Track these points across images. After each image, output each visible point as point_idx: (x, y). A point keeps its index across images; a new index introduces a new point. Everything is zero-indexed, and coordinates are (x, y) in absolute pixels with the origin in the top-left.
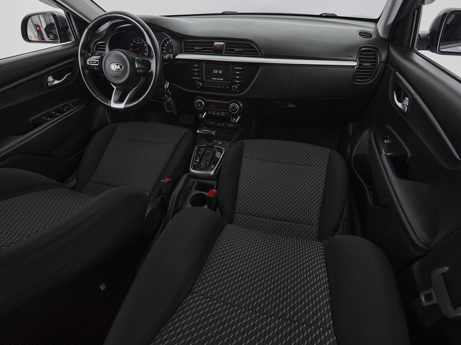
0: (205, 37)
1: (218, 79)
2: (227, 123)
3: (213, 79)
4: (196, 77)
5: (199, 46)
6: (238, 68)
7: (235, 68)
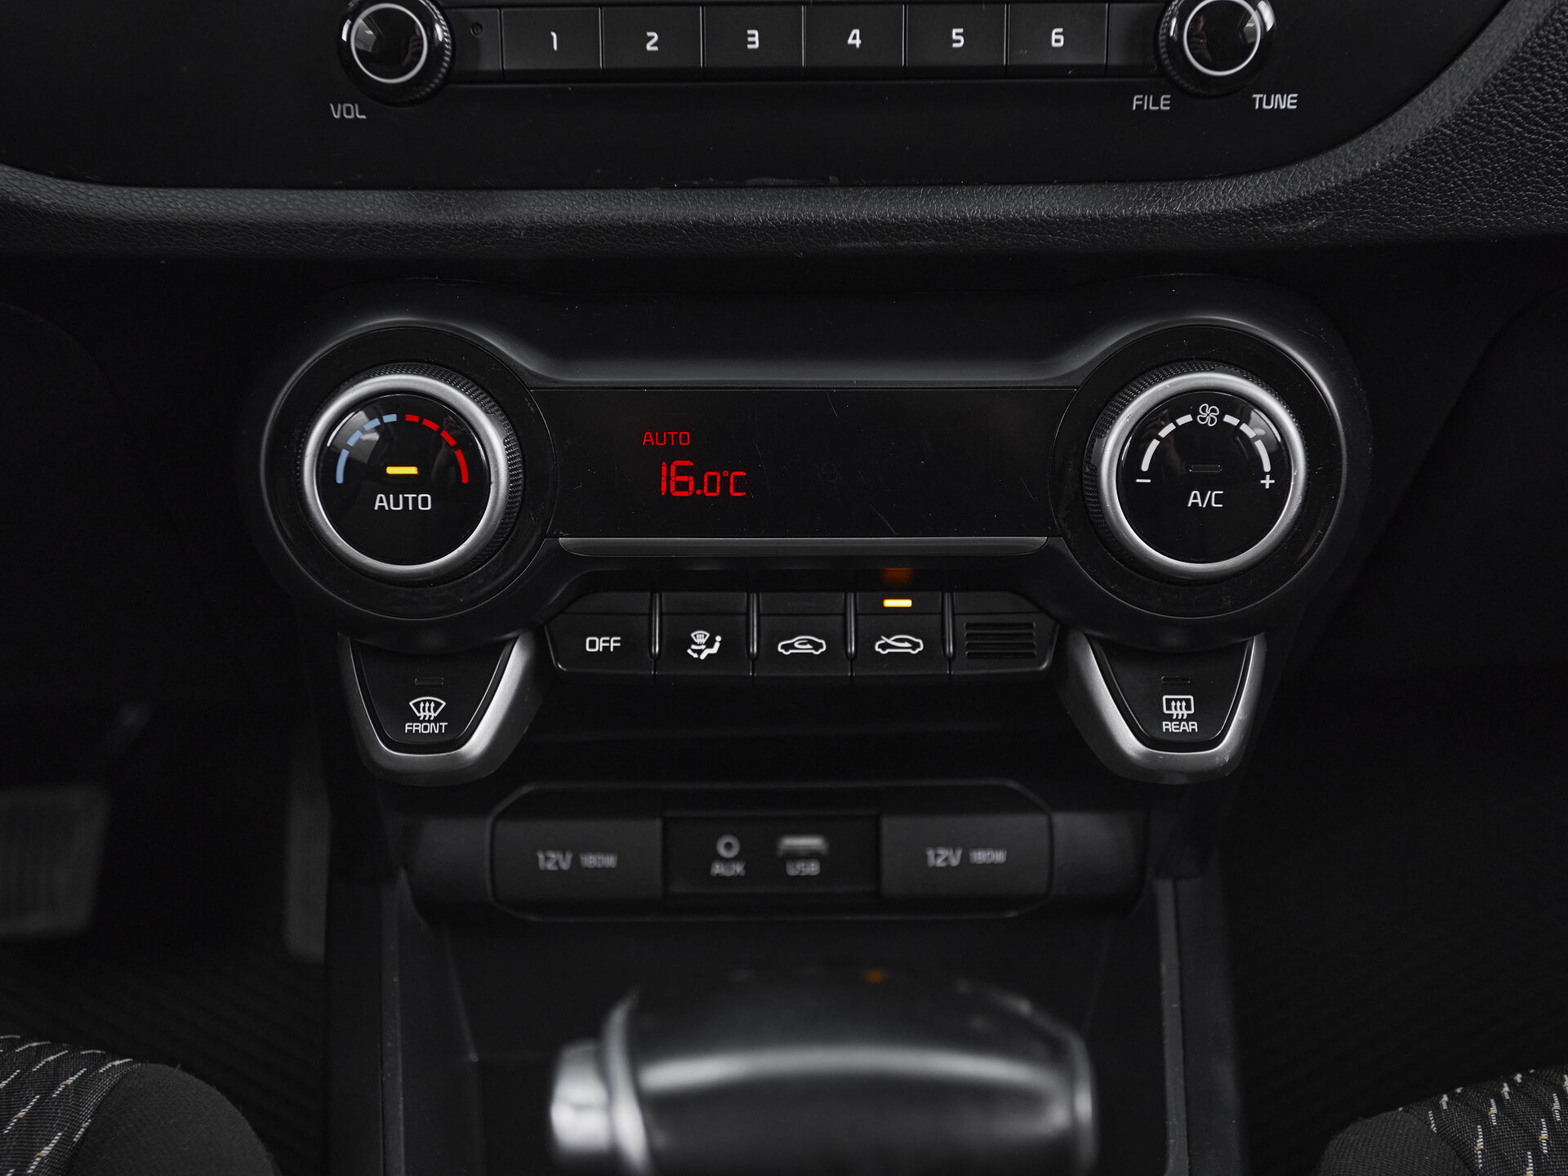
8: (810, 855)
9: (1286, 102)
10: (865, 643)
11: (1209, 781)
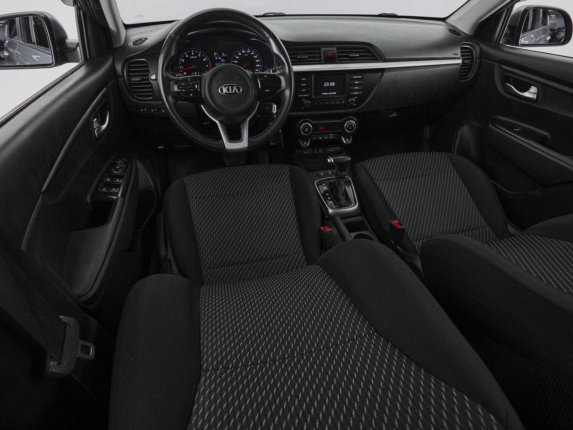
0: (311, 42)
1: (329, 93)
2: (326, 148)
3: (323, 94)
4: (303, 95)
5: (302, 54)
6: (357, 77)
7: (354, 77)
8: (321, 151)
9: (355, 105)
10: (330, 137)
11: (349, 145)
